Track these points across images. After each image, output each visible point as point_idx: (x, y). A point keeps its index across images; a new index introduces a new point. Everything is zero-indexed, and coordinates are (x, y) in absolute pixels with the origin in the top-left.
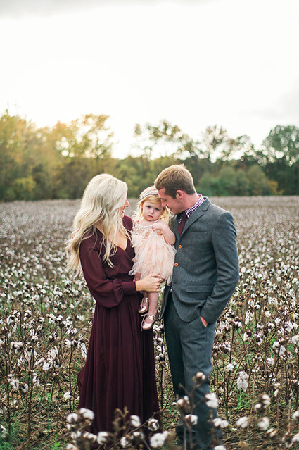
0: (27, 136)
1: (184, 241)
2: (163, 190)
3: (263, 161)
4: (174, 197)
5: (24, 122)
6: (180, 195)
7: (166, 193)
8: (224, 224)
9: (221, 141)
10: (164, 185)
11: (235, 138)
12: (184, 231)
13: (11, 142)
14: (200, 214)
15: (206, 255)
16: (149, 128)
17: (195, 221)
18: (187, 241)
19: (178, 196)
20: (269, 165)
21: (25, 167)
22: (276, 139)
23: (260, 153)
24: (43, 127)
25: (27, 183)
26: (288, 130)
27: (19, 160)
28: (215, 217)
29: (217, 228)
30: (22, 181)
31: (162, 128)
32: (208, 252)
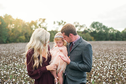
0: (23, 24)
1: (71, 55)
2: (64, 33)
3: (90, 32)
4: (68, 36)
5: (22, 20)
6: (71, 36)
7: (65, 35)
8: (88, 48)
9: (78, 26)
10: (64, 32)
11: (82, 25)
12: (71, 50)
13: (18, 26)
14: (78, 44)
15: (79, 61)
16: (58, 22)
17: (76, 47)
18: (72, 55)
19: (70, 36)
20: (91, 33)
21: (22, 33)
22: (93, 25)
23: (89, 29)
24: (28, 22)
25: (23, 38)
26: (97, 23)
27: (20, 31)
28: (84, 45)
29: (85, 50)
30: (21, 37)
31: (61, 22)
32: (81, 59)
